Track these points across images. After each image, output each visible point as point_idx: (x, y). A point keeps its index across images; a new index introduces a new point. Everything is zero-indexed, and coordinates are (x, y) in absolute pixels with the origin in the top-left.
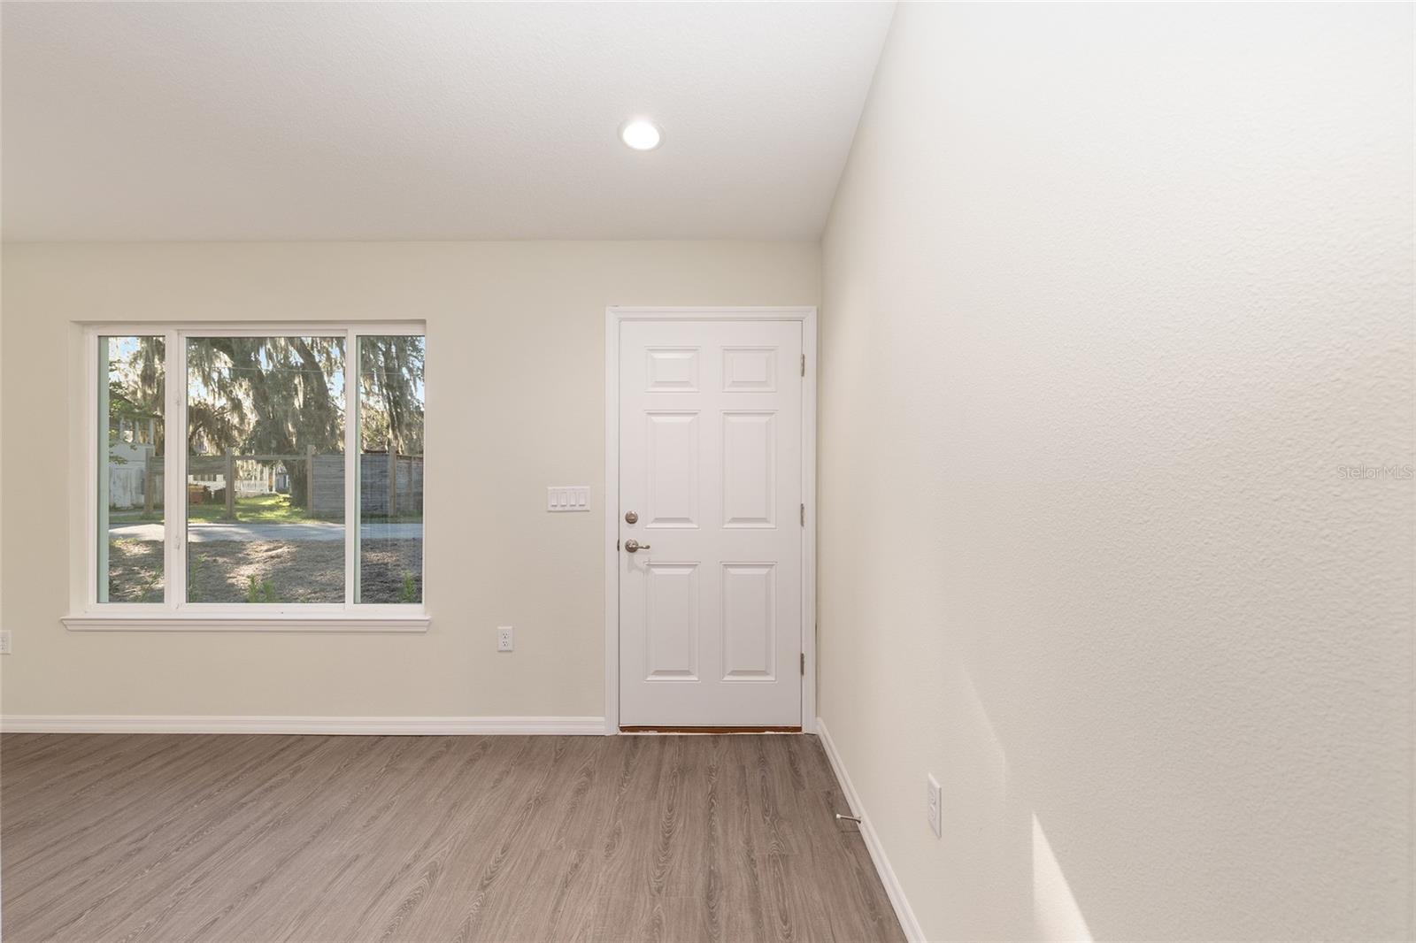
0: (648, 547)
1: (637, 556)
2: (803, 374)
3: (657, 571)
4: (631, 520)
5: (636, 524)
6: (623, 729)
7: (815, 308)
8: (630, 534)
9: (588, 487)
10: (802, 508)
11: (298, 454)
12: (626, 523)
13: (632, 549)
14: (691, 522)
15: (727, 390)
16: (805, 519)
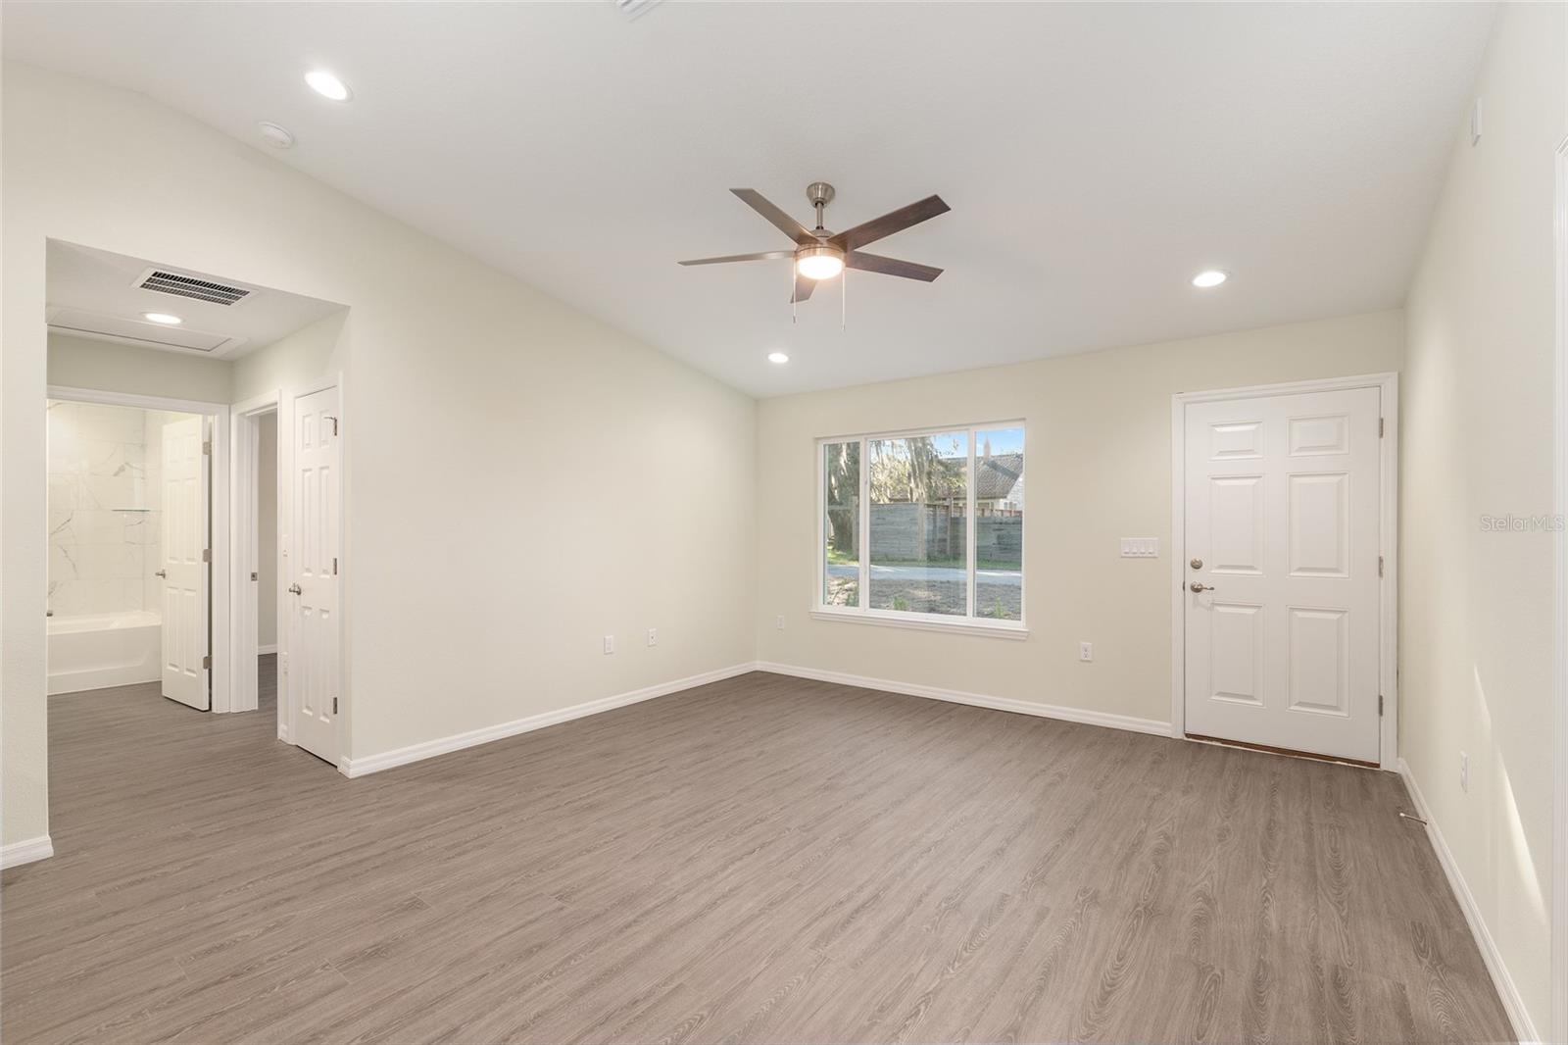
0: (1212, 589)
1: (1200, 595)
2: (1381, 435)
3: (1221, 609)
4: (1196, 566)
5: (1202, 568)
6: (1187, 735)
7: (1396, 373)
8: (1195, 578)
9: (1156, 539)
10: (1381, 560)
11: (841, 504)
12: (1191, 568)
13: (1197, 590)
14: (1255, 569)
15: (1292, 455)
16: (1383, 571)
